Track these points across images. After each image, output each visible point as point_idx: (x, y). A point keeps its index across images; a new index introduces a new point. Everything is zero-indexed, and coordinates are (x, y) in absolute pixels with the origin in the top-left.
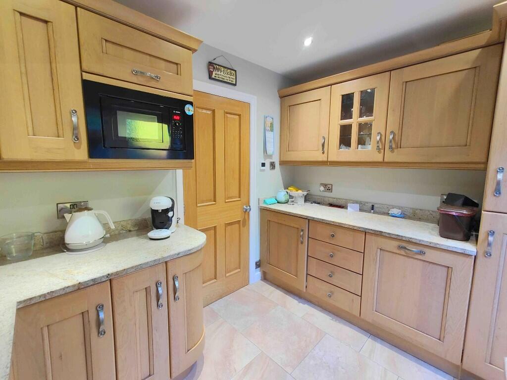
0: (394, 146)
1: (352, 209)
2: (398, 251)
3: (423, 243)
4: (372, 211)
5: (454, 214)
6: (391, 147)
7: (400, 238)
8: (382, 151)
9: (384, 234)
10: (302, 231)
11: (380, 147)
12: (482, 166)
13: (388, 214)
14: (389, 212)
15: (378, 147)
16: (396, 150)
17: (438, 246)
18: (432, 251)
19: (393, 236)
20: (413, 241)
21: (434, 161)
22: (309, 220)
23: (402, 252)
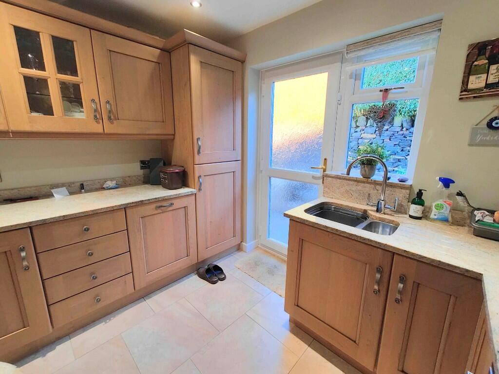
0: (112, 117)
1: (59, 196)
2: (156, 212)
3: (172, 197)
4: (83, 191)
5: (177, 171)
6: (109, 118)
7: (157, 200)
8: (101, 121)
9: (145, 202)
10: (22, 250)
11: (98, 117)
12: (172, 137)
13: (103, 189)
14: (104, 186)
15: (95, 116)
16: (115, 122)
17: (180, 195)
18: (178, 200)
19: (152, 201)
20: (166, 198)
21: (147, 133)
22: (31, 228)
23: (159, 211)
